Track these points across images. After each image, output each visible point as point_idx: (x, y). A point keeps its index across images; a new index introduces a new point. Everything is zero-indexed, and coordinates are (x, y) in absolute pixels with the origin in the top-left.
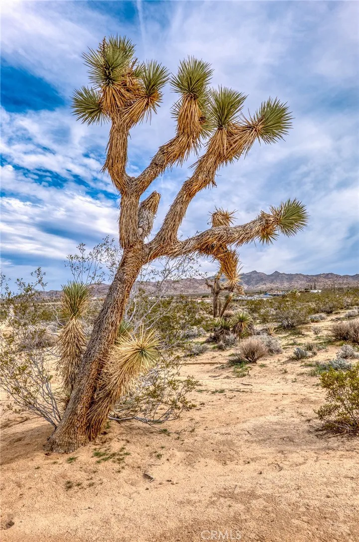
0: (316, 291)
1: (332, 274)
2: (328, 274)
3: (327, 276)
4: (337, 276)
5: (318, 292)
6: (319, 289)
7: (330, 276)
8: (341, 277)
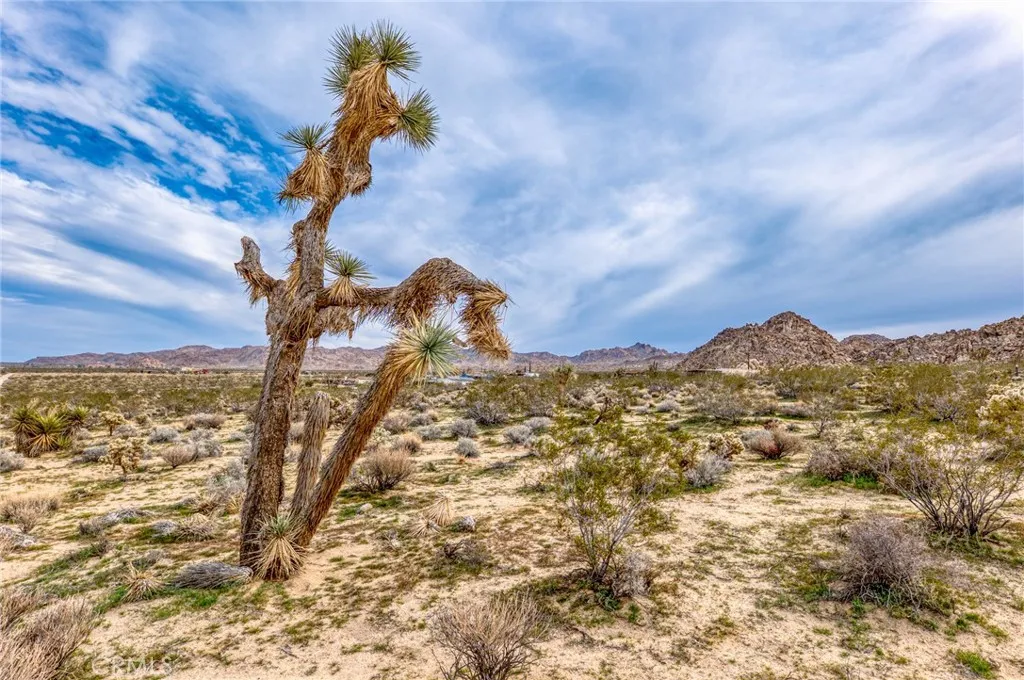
0: (532, 375)
1: (546, 353)
2: (542, 353)
3: (542, 356)
4: (553, 357)
5: (535, 377)
6: (537, 371)
7: (545, 356)
8: (557, 358)
